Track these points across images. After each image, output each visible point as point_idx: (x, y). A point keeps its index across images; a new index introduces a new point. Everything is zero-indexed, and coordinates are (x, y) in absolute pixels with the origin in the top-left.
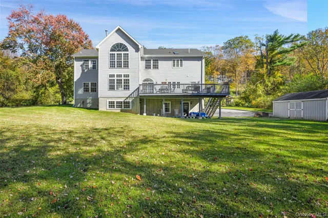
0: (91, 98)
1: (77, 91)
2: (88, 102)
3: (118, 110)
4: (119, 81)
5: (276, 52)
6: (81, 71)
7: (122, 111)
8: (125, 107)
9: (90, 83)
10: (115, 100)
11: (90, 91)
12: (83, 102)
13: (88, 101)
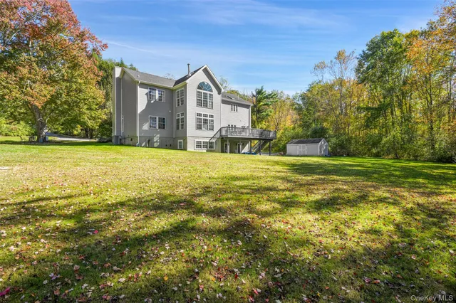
0: (159, 136)
1: (141, 126)
2: (155, 141)
3: (204, 150)
4: (206, 121)
5: (262, 103)
6: (146, 102)
7: (207, 151)
8: (210, 147)
9: (157, 118)
10: (202, 140)
11: (157, 128)
12: (149, 141)
13: (155, 139)
